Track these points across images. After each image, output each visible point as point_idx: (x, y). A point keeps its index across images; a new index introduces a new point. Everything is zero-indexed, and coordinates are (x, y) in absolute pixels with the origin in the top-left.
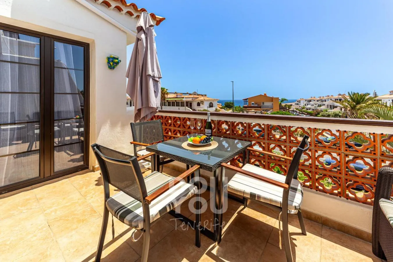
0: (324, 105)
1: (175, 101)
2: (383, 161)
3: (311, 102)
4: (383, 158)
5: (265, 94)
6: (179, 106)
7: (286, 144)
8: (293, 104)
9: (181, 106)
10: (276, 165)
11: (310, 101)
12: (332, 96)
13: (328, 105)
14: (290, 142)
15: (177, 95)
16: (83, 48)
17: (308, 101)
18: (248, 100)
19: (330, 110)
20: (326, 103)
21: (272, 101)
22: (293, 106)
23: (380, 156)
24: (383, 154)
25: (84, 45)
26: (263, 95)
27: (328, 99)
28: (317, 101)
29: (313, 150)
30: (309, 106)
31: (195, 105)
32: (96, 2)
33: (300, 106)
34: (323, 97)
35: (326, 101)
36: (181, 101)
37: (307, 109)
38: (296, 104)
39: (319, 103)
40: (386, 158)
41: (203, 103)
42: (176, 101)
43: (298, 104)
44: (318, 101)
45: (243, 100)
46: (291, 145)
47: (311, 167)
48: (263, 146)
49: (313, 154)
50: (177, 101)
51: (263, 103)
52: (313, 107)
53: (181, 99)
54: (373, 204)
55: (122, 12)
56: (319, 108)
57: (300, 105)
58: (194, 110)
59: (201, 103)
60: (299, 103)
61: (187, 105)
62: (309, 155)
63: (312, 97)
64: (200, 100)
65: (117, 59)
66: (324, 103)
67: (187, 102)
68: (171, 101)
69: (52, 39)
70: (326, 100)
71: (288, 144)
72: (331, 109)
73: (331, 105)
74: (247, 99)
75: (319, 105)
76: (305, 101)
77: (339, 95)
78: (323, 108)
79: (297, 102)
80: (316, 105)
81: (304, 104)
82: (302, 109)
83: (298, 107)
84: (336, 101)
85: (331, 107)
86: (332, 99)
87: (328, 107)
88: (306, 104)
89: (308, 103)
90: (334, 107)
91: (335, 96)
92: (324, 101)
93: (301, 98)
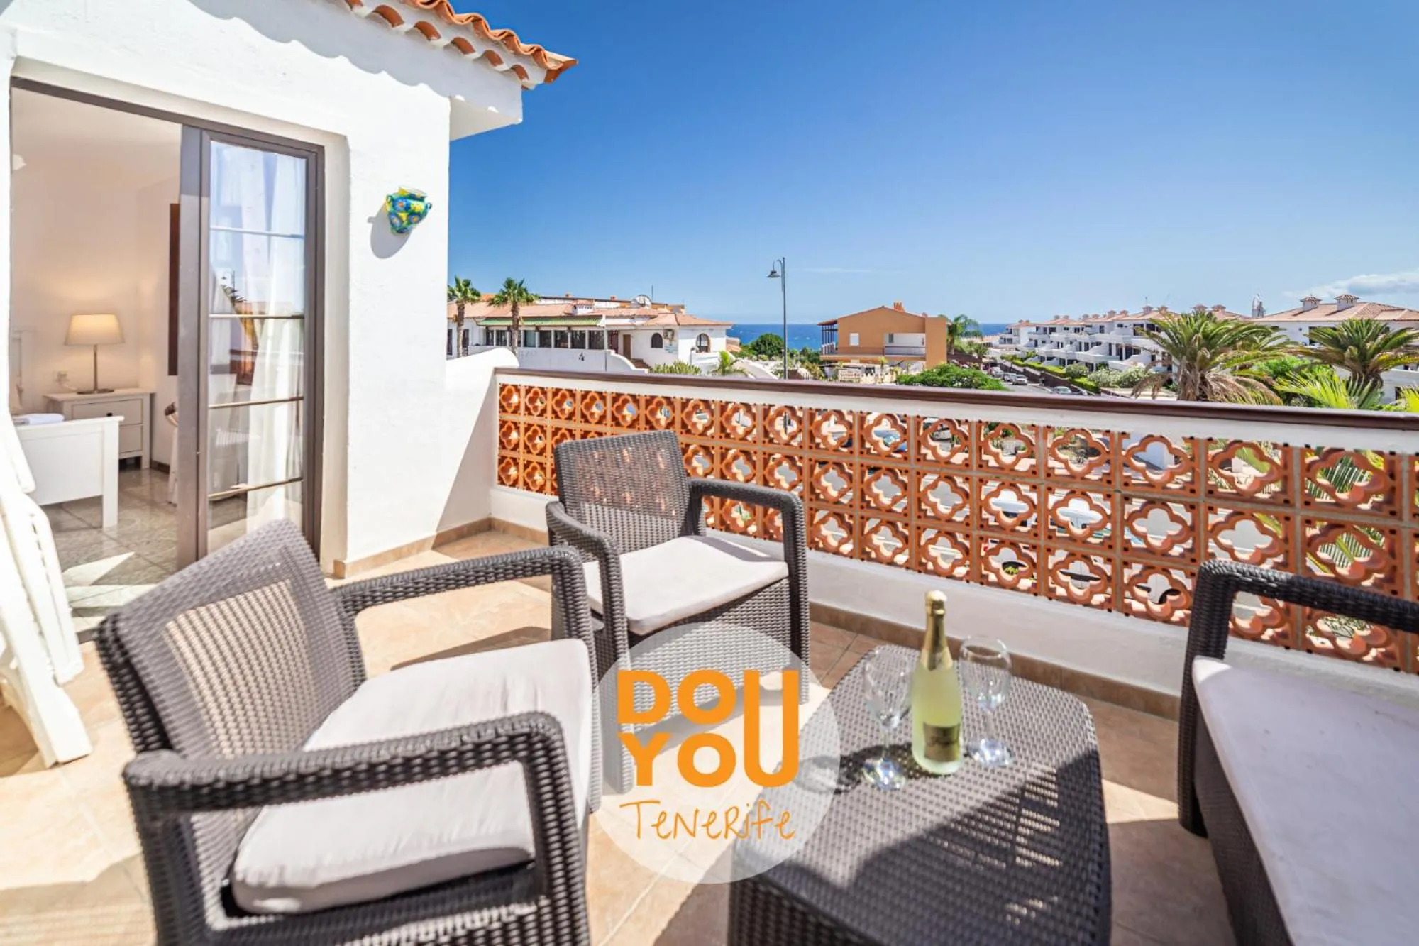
0: (1098, 344)
1: (566, 329)
2: (1211, 509)
3: (1053, 335)
4: (1212, 502)
5: (898, 306)
6: (583, 347)
7: (968, 474)
8: (994, 340)
9: (591, 347)
10: (939, 533)
11: (1053, 330)
12: (1125, 313)
13: (1110, 345)
14: (981, 466)
15: (575, 307)
16: (304, 161)
17: (1045, 330)
18: (835, 326)
19: (1118, 362)
20: (1104, 338)
21: (923, 330)
22: (996, 347)
23: (1206, 496)
24: (1211, 492)
25: (305, 153)
26: (892, 308)
27: (1111, 323)
28: (1075, 329)
29: (1043, 488)
30: (1042, 350)
31: (641, 346)
32: (351, 7)
33: (1019, 346)
34: (1096, 316)
35: (1105, 330)
36: (592, 329)
37: (1042, 359)
38: (1004, 341)
39: (1083, 338)
40: (1218, 502)
41: (673, 335)
42: (569, 327)
43: (1010, 341)
44: (1077, 330)
45: (820, 325)
46: (982, 475)
47: (1036, 535)
48: (903, 482)
49: (1042, 499)
50: (574, 329)
51: (891, 338)
52: (1061, 350)
53: (593, 323)
54: (1188, 622)
55: (435, 41)
56: (1082, 355)
57: (1018, 342)
58: (640, 363)
59: (666, 337)
60: (1014, 338)
61: (613, 346)
62: (1032, 502)
63: (1057, 317)
64: (663, 326)
65: (422, 199)
66: (1099, 337)
67: (613, 334)
68: (552, 329)
69: (205, 133)
70: (1106, 326)
71: (975, 474)
72: (1121, 359)
73: (1121, 345)
74: (835, 322)
75: (1080, 343)
76: (1034, 329)
77: (1148, 310)
78: (1093, 355)
79: (1008, 333)
80: (1071, 343)
81: (1031, 339)
82: (1026, 359)
83: (1010, 349)
84: (1137, 330)
85: (1119, 352)
86: (1125, 324)
87: (1110, 354)
88: (1036, 341)
89: (1045, 337)
90: (1131, 351)
91: (1135, 312)
92: (1098, 330)
93: (1021, 321)
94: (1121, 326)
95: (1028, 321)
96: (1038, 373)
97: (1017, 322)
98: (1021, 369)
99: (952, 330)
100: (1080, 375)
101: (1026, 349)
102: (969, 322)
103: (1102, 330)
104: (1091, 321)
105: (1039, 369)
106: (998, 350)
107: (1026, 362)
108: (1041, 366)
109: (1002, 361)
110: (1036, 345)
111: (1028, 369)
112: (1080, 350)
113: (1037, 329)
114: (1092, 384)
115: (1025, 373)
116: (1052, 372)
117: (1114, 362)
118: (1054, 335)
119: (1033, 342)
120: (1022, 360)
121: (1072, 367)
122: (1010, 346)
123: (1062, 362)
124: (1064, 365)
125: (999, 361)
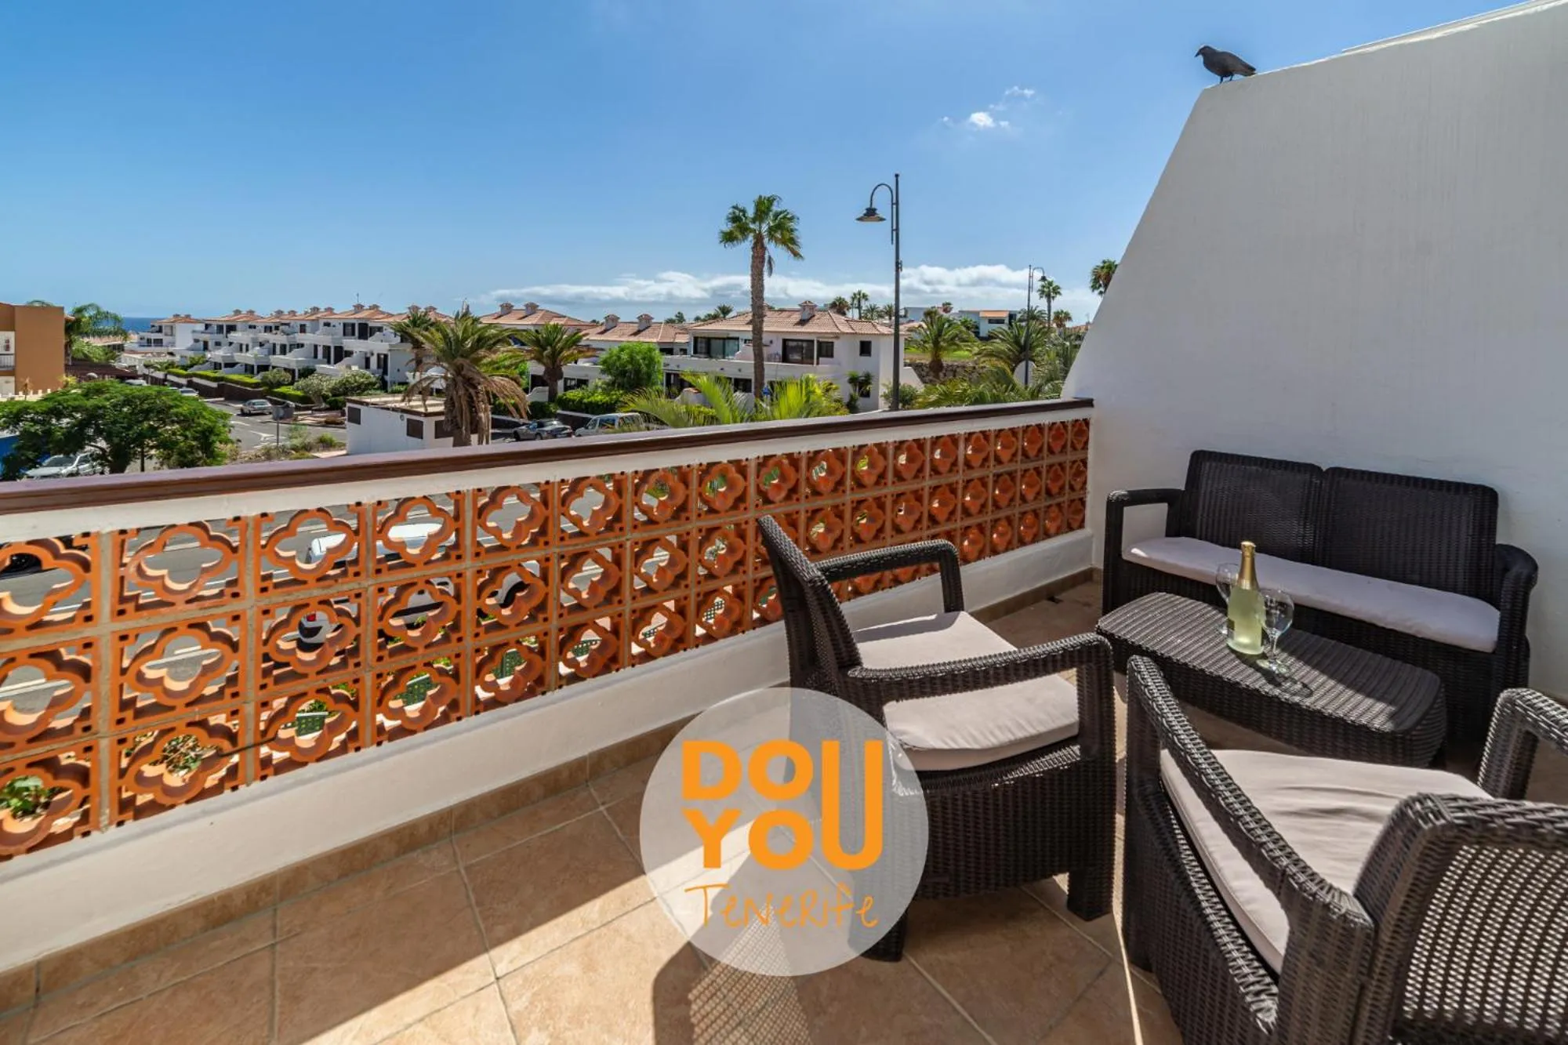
0: (299, 346)
3: (232, 334)
11: (232, 328)
12: (331, 310)
13: (316, 347)
17: (220, 328)
19: (327, 367)
20: (308, 339)
21: (11, 326)
22: (133, 352)
27: (314, 322)
28: (266, 327)
30: (217, 355)
33: (175, 350)
34: (293, 313)
35: (308, 329)
37: (217, 366)
38: (148, 343)
39: (279, 339)
43: (159, 342)
44: (268, 329)
52: (247, 354)
56: (278, 360)
57: (173, 344)
60: (166, 339)
63: (238, 310)
70: (308, 324)
72: (329, 362)
73: (329, 347)
75: (274, 345)
76: (201, 327)
77: (359, 308)
78: (293, 359)
79: (156, 333)
80: (261, 345)
81: (196, 341)
82: (191, 366)
83: (159, 354)
84: (348, 329)
85: (327, 355)
86: (333, 322)
87: (316, 356)
88: (206, 344)
89: (220, 337)
90: (341, 354)
91: (343, 308)
92: (298, 329)
93: (177, 316)
94: (327, 324)
95: (188, 316)
96: (214, 385)
97: (170, 316)
98: (184, 381)
99: (73, 327)
100: (280, 384)
101: (191, 354)
102: (101, 316)
103: (303, 329)
104: (285, 319)
105: (215, 379)
106: (138, 356)
107: (190, 371)
108: (217, 375)
109: (146, 371)
110: (206, 347)
111: (196, 380)
112: (274, 353)
113: (207, 326)
114: (299, 393)
115: (190, 384)
116: (237, 382)
117: (322, 367)
118: (234, 336)
119: (201, 345)
120: (185, 368)
121: (269, 374)
122: (158, 349)
123: (249, 369)
124: (252, 372)
125: (141, 370)
